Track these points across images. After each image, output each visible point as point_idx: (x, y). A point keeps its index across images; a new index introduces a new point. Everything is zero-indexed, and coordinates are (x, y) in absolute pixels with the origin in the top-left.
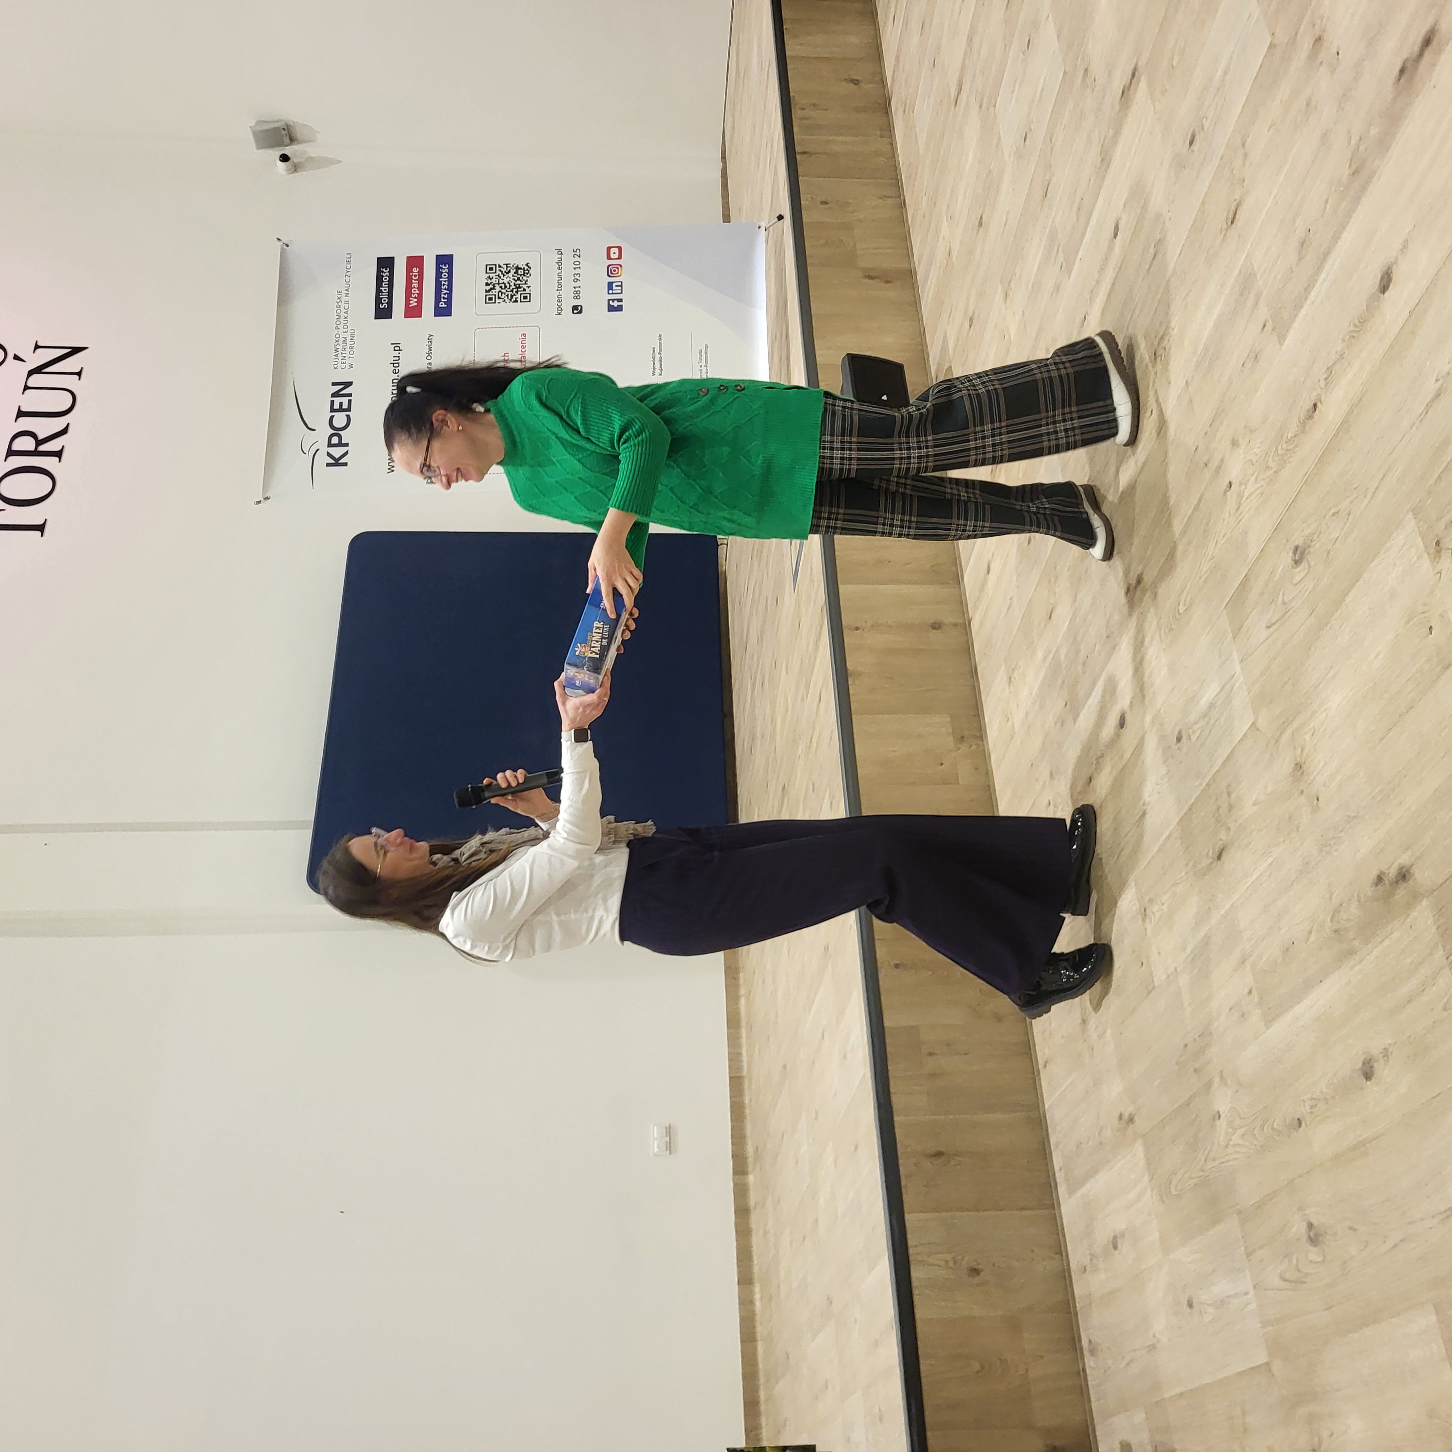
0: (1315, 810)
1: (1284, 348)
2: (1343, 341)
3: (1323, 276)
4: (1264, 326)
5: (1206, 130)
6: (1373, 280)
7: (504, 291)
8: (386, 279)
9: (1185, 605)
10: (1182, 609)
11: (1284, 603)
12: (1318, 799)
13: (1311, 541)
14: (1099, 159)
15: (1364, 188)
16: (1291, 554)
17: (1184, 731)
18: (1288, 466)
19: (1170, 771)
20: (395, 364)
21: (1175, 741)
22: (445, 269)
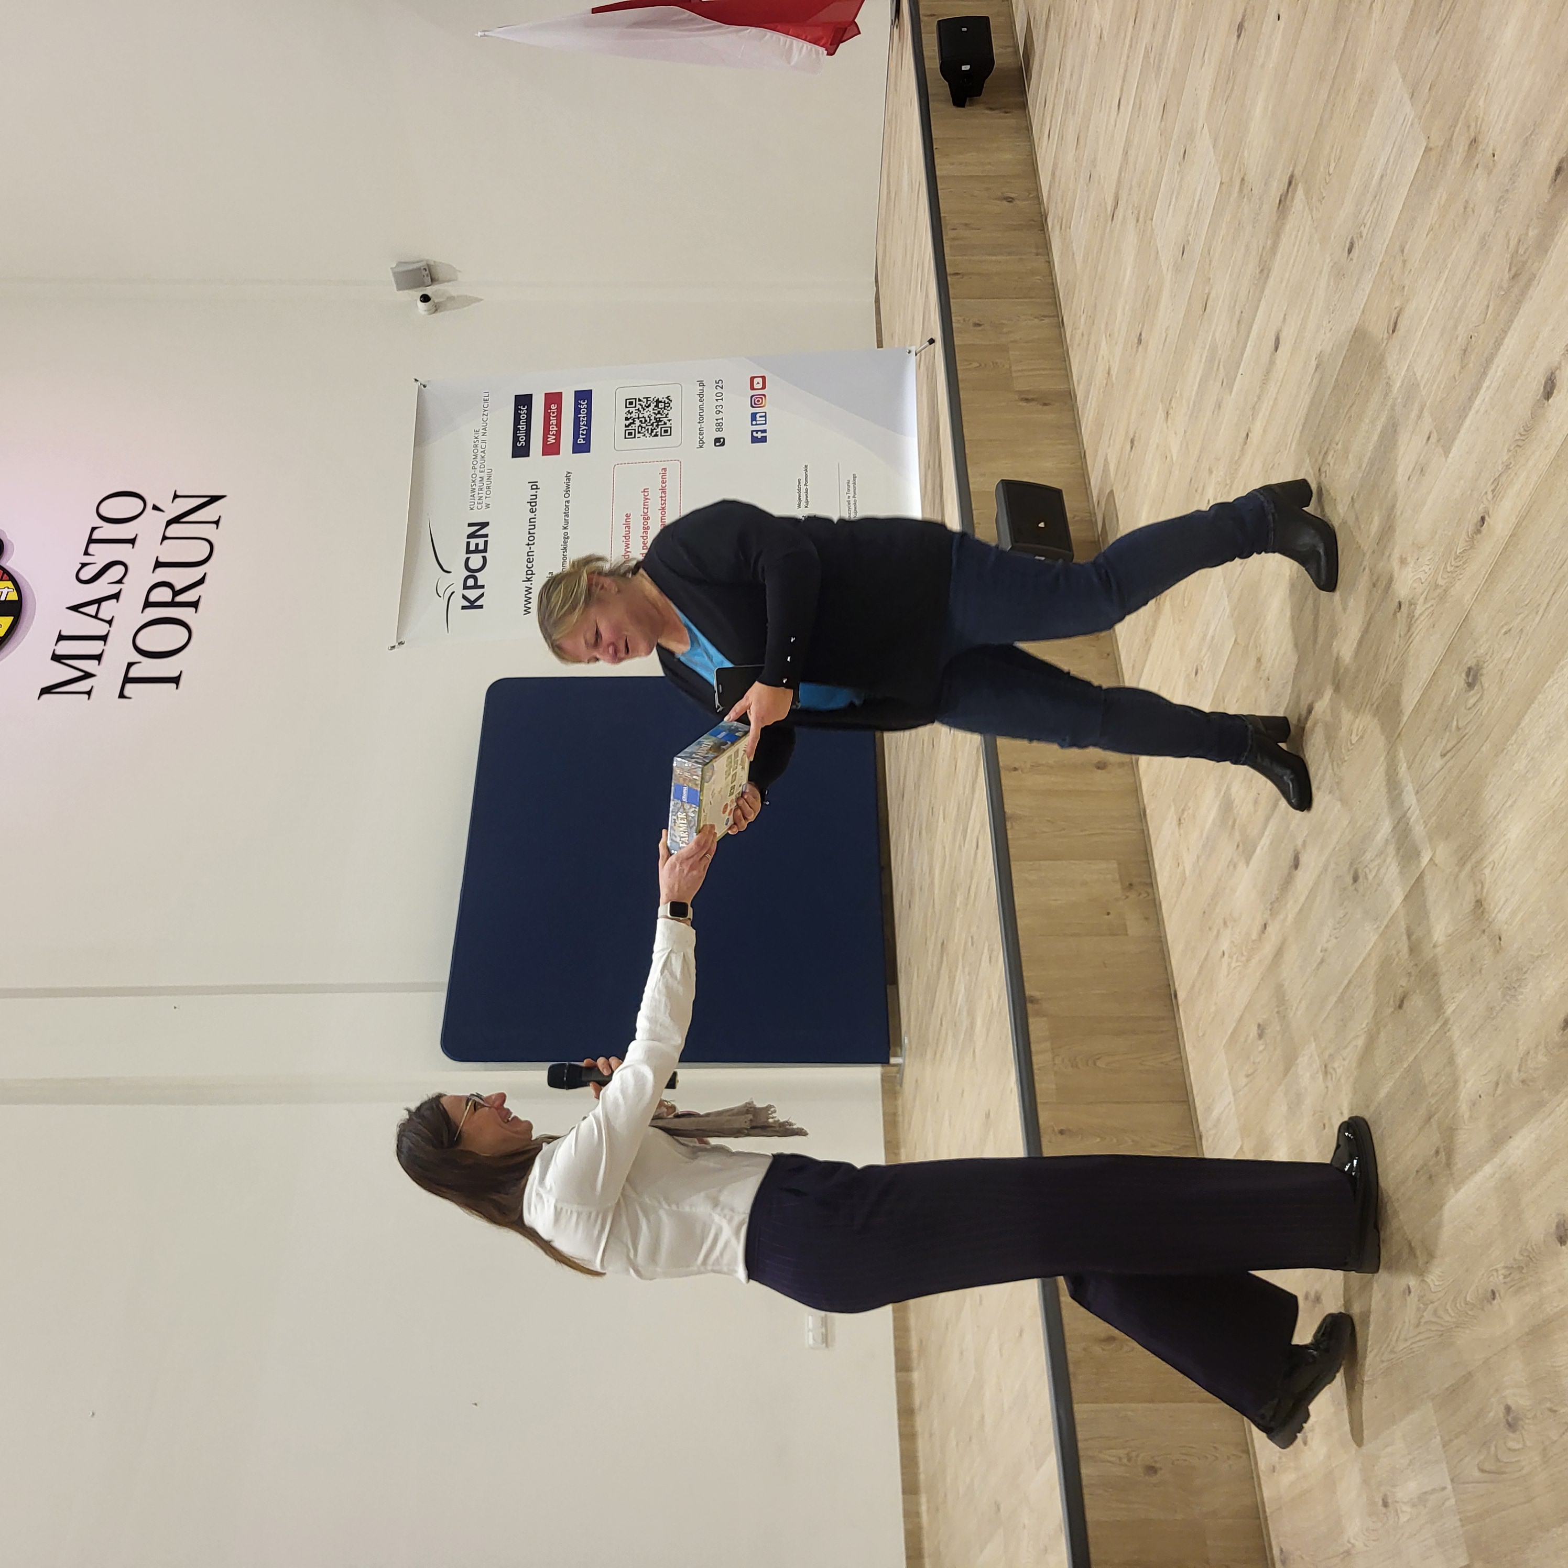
0: (1497, 951)
1: (1449, 460)
2: (1509, 451)
3: (1485, 385)
4: (1429, 438)
5: (1364, 237)
6: (1536, 386)
7: (644, 425)
8: (523, 417)
9: (1357, 735)
10: (1354, 739)
11: (1458, 728)
12: (1500, 939)
13: (1484, 662)
14: (1258, 271)
15: (1523, 293)
16: (1464, 675)
17: (1360, 871)
18: (1459, 583)
19: (1347, 913)
20: (533, 503)
21: (1352, 881)
22: (584, 405)
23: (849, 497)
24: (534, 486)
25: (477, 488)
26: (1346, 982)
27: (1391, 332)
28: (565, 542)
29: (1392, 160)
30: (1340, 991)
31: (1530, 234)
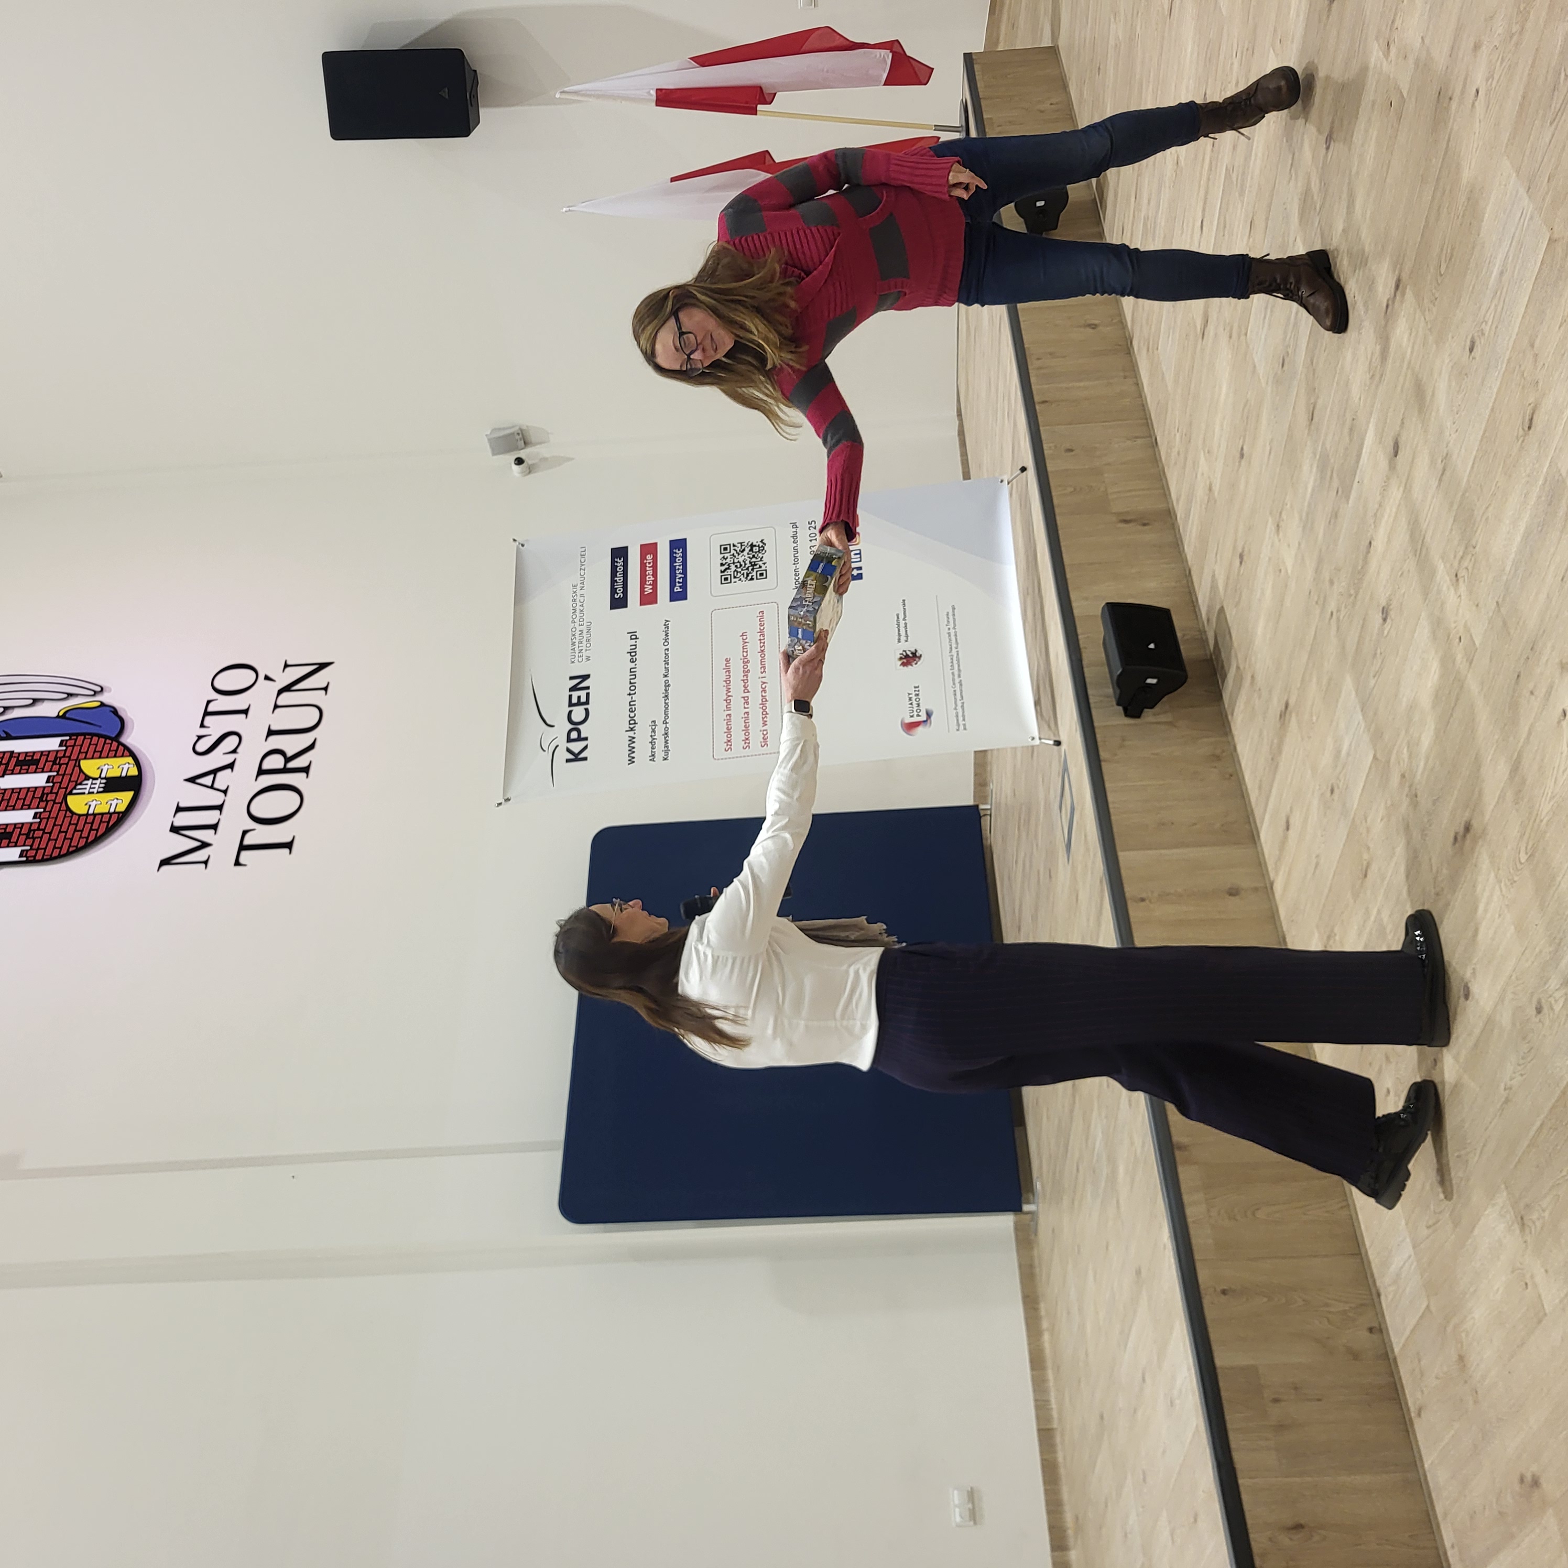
5: (1486, 335)
7: (739, 570)
8: (620, 569)
9: (1527, 853)
17: (1543, 1001)
19: (1532, 1048)
20: (632, 653)
21: (1534, 1012)
22: (679, 553)
23: (949, 629)
24: (634, 636)
25: (577, 641)
26: (1538, 1124)
27: (1526, 429)
28: (666, 690)
29: (1511, 255)
30: (1532, 1133)
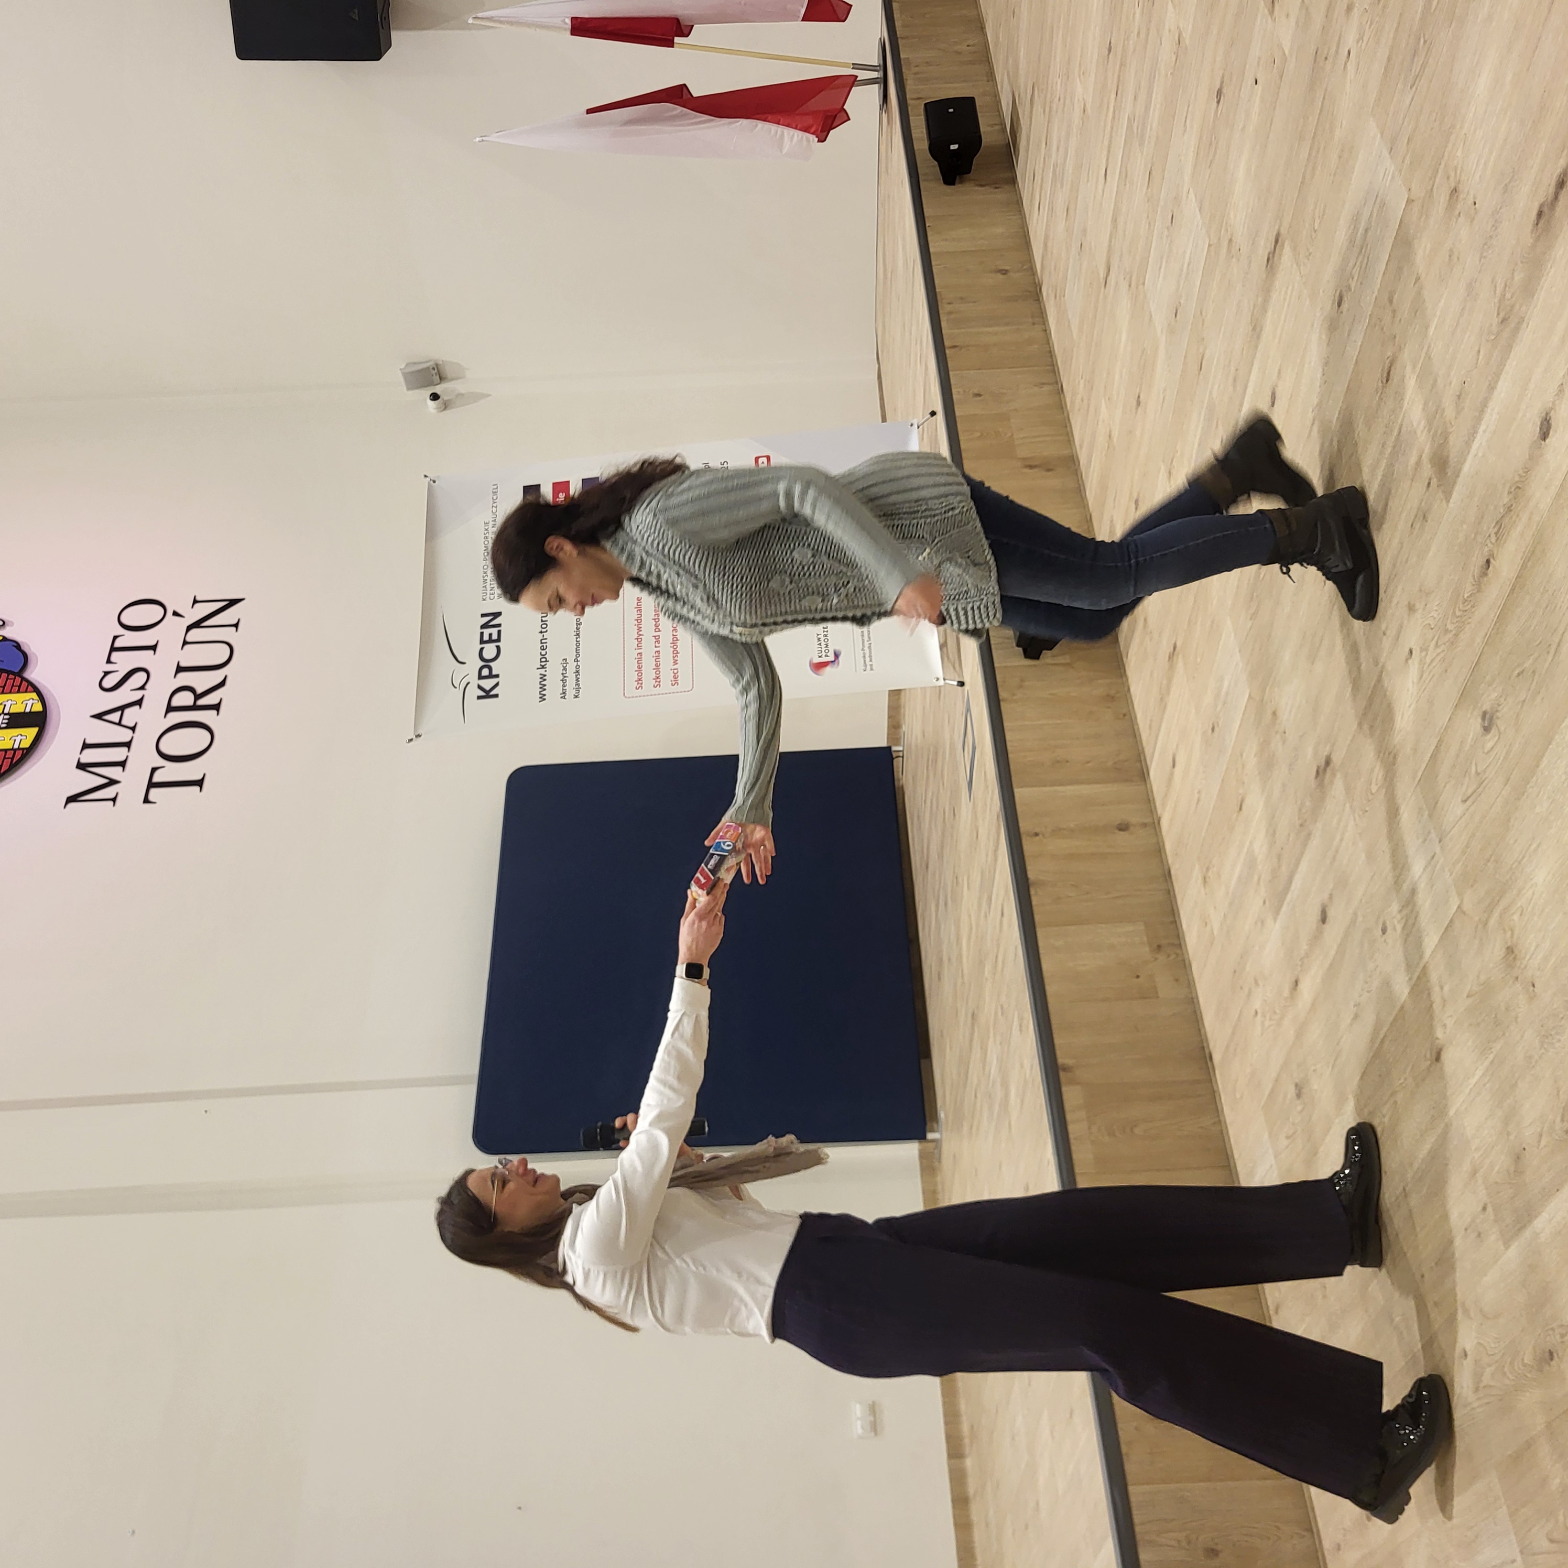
0: (1532, 998)
1: (1451, 505)
2: (1510, 493)
3: (1482, 427)
4: (1429, 484)
5: (1352, 290)
6: (1532, 428)
9: (1377, 784)
10: (1374, 788)
11: (1478, 774)
12: (1534, 985)
13: (1499, 705)
14: (1251, 328)
15: (1513, 337)
16: (1480, 720)
17: (1388, 922)
18: (1468, 627)
19: (1377, 966)
21: (1381, 933)
26: (1381, 1036)
27: (1385, 381)
28: (577, 629)
29: (1375, 215)
30: (1376, 1046)
31: (1517, 278)
